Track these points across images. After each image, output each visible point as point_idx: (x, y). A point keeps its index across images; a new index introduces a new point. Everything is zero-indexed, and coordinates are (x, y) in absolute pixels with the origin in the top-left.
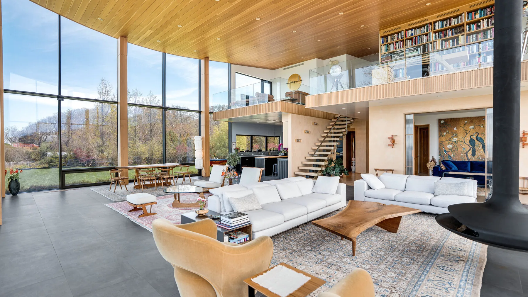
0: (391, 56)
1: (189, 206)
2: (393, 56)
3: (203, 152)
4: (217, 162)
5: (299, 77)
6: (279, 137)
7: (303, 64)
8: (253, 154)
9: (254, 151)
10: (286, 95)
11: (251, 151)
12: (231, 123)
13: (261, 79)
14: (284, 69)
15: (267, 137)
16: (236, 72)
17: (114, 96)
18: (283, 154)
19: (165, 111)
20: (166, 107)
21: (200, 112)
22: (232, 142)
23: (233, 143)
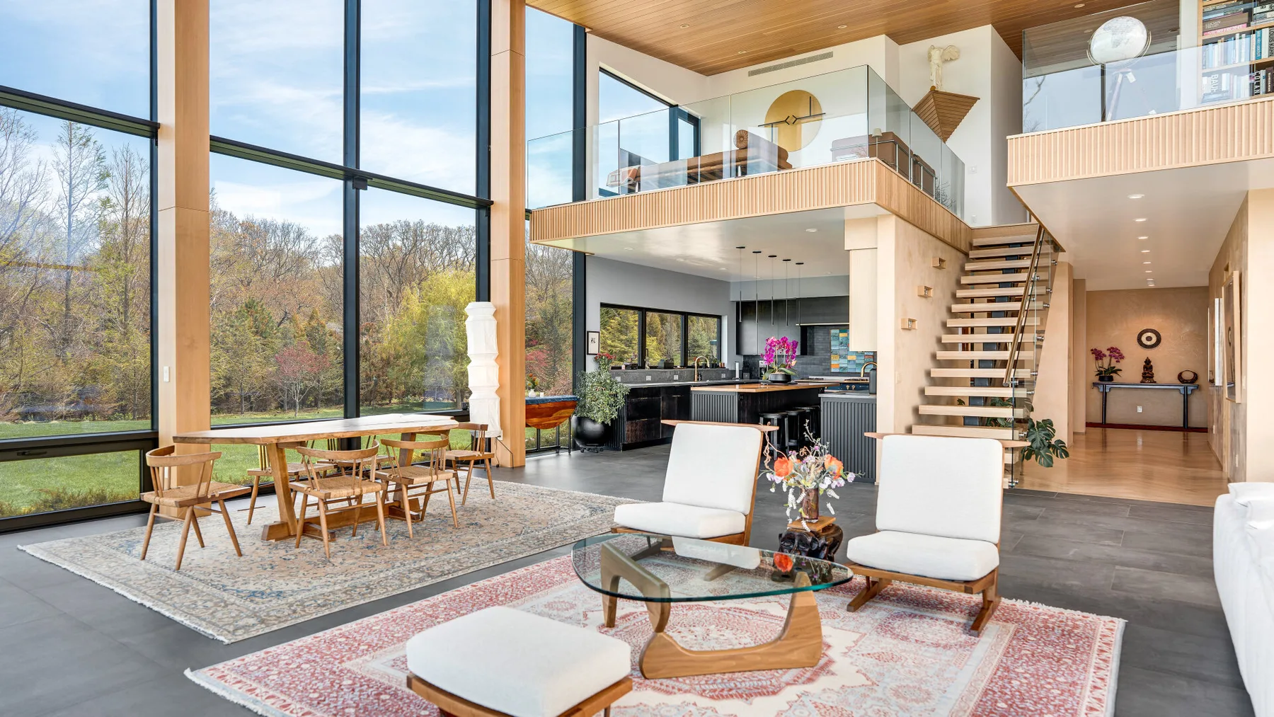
0: (1250, 11)
1: (734, 663)
2: (1257, 10)
3: (501, 369)
4: (543, 406)
5: (812, 100)
6: (719, 317)
7: (830, 55)
8: (649, 378)
9: (651, 368)
10: (832, 150)
11: (643, 367)
12: (585, 256)
13: (671, 106)
14: (752, 73)
15: (686, 315)
16: (602, 70)
17: (42, 168)
18: (780, 378)
19: (358, 190)
20: (362, 169)
21: (483, 205)
22: (587, 330)
23: (591, 335)
